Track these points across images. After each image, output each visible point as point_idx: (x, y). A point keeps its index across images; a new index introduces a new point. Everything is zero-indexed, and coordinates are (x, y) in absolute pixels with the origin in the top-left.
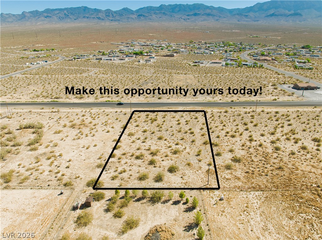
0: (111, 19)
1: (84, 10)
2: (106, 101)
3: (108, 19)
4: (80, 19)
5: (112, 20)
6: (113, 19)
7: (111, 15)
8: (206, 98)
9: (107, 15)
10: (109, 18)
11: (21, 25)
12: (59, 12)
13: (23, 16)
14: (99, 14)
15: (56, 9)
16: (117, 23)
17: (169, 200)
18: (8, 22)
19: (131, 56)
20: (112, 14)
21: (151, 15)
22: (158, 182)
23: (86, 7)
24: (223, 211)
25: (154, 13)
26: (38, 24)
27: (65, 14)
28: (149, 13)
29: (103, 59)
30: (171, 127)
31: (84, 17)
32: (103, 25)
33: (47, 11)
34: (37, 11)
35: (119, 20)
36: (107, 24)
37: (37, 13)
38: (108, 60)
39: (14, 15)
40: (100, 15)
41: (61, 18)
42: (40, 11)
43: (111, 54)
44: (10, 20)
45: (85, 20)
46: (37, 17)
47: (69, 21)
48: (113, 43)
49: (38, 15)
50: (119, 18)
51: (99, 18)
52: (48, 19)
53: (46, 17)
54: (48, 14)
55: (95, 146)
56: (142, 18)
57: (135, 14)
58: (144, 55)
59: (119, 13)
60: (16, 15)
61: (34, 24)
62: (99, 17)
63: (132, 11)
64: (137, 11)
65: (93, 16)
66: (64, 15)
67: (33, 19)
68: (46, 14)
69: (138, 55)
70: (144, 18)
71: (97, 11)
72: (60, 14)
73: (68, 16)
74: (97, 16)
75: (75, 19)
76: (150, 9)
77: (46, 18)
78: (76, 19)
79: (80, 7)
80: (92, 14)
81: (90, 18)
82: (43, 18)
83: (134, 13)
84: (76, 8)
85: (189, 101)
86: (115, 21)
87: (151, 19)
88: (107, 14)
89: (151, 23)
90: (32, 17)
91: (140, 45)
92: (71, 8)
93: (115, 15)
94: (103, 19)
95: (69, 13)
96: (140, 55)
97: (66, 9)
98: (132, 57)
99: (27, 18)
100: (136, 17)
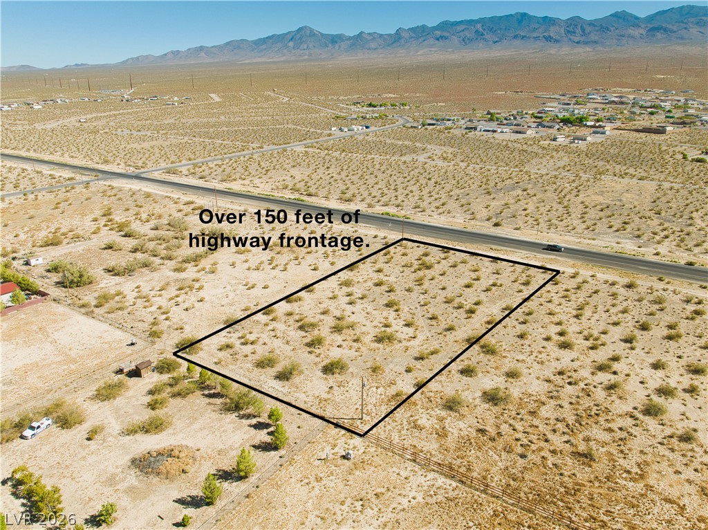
0: (577, 39)
1: (520, 22)
2: (382, 214)
3: (570, 39)
4: (505, 41)
5: (578, 43)
6: (582, 39)
7: (579, 31)
8: (618, 243)
9: (568, 31)
10: (572, 37)
11: (389, 56)
12: (465, 27)
13: (396, 39)
14: (552, 28)
15: (462, 21)
16: (588, 49)
17: (255, 417)
18: (369, 49)
19: (547, 127)
20: (581, 27)
21: (686, 28)
22: (278, 380)
23: (525, 14)
24: (319, 479)
25: (697, 24)
26: (418, 53)
27: (477, 32)
28: (683, 22)
29: (478, 129)
30: (444, 289)
31: (516, 37)
32: (554, 53)
33: (445, 26)
34: (424, 27)
35: (596, 42)
36: (564, 51)
37: (423, 31)
38: (489, 131)
39: (381, 36)
40: (552, 32)
41: (466, 40)
42: (430, 26)
43: (510, 119)
44: (373, 45)
45: (517, 42)
46: (421, 40)
47: (481, 45)
48: (543, 95)
49: (424, 34)
50: (597, 38)
51: (548, 39)
52: (441, 43)
53: (438, 39)
54: (445, 32)
55: (265, 287)
56: (659, 35)
57: (643, 26)
58: (586, 125)
59: (601, 25)
60: (385, 36)
61: (412, 53)
62: (550, 36)
63: (637, 18)
64: (651, 18)
65: (535, 35)
66: (474, 34)
67: (414, 42)
68: (438, 33)
69: (569, 125)
70: (665, 36)
71: (548, 21)
72: (466, 33)
73: (481, 35)
74: (544, 34)
75: (495, 42)
76: (688, 13)
77: (437, 42)
78: (497, 42)
79: (512, 15)
80: (535, 29)
81: (529, 38)
82: (432, 41)
83: (640, 24)
84: (502, 17)
85: (567, 242)
86: (586, 43)
87: (682, 38)
88: (571, 29)
89: (679, 48)
90: (413, 39)
91: (605, 101)
92: (492, 17)
93: (588, 29)
94: (557, 41)
95: (485, 30)
96: (573, 125)
97: (481, 21)
98: (550, 127)
99: (402, 41)
100: (644, 33)
